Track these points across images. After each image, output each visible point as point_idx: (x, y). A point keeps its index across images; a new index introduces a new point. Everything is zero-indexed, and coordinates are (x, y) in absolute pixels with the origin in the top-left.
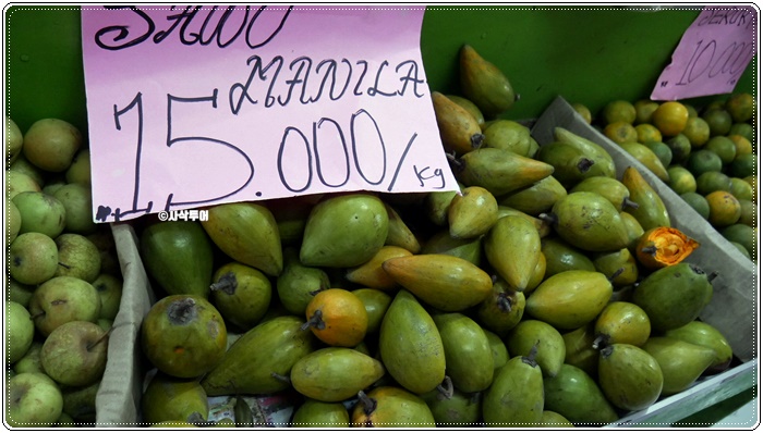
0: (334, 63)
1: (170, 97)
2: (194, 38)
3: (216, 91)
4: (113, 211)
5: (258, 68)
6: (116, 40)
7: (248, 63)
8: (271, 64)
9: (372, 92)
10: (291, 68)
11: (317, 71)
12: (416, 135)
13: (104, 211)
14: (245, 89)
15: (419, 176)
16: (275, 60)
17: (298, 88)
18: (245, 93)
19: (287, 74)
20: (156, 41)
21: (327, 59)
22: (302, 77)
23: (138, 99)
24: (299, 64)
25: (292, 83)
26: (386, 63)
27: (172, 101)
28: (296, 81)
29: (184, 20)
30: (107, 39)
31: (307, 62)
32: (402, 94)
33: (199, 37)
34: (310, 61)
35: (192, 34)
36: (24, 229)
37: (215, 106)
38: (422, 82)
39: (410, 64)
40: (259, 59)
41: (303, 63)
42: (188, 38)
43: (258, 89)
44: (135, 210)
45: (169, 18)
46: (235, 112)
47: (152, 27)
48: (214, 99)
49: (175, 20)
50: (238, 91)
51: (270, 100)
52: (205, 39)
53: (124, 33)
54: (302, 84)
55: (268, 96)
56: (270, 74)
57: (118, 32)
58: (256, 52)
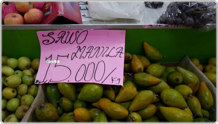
0: (99, 48)
1: (58, 55)
2: (64, 42)
3: (69, 54)
4: (39, 81)
5: (80, 49)
6: (47, 43)
7: (77, 47)
8: (83, 48)
9: (107, 56)
10: (88, 49)
11: (95, 50)
12: (116, 68)
13: (37, 81)
14: (75, 54)
15: (112, 80)
16: (84, 47)
17: (89, 54)
18: (75, 55)
19: (87, 50)
20: (56, 43)
21: (98, 46)
22: (90, 51)
23: (51, 56)
24: (90, 48)
25: (87, 53)
26: (114, 48)
27: (59, 57)
28: (89, 52)
29: (61, 38)
30: (45, 42)
31: (92, 48)
32: (115, 57)
33: (65, 42)
34: (93, 47)
35: (64, 41)
36: (22, 83)
37: (68, 58)
38: (123, 53)
39: (121, 48)
40: (80, 47)
41: (91, 48)
42: (63, 42)
43: (79, 54)
44: (43, 82)
45: (58, 38)
46: (72, 60)
47: (54, 40)
48: (68, 56)
49: (59, 38)
50: (74, 54)
51: (81, 57)
52: (67, 42)
53: (48, 41)
54: (90, 53)
55: (81, 56)
56: (82, 51)
57: (47, 41)
58: (79, 45)
